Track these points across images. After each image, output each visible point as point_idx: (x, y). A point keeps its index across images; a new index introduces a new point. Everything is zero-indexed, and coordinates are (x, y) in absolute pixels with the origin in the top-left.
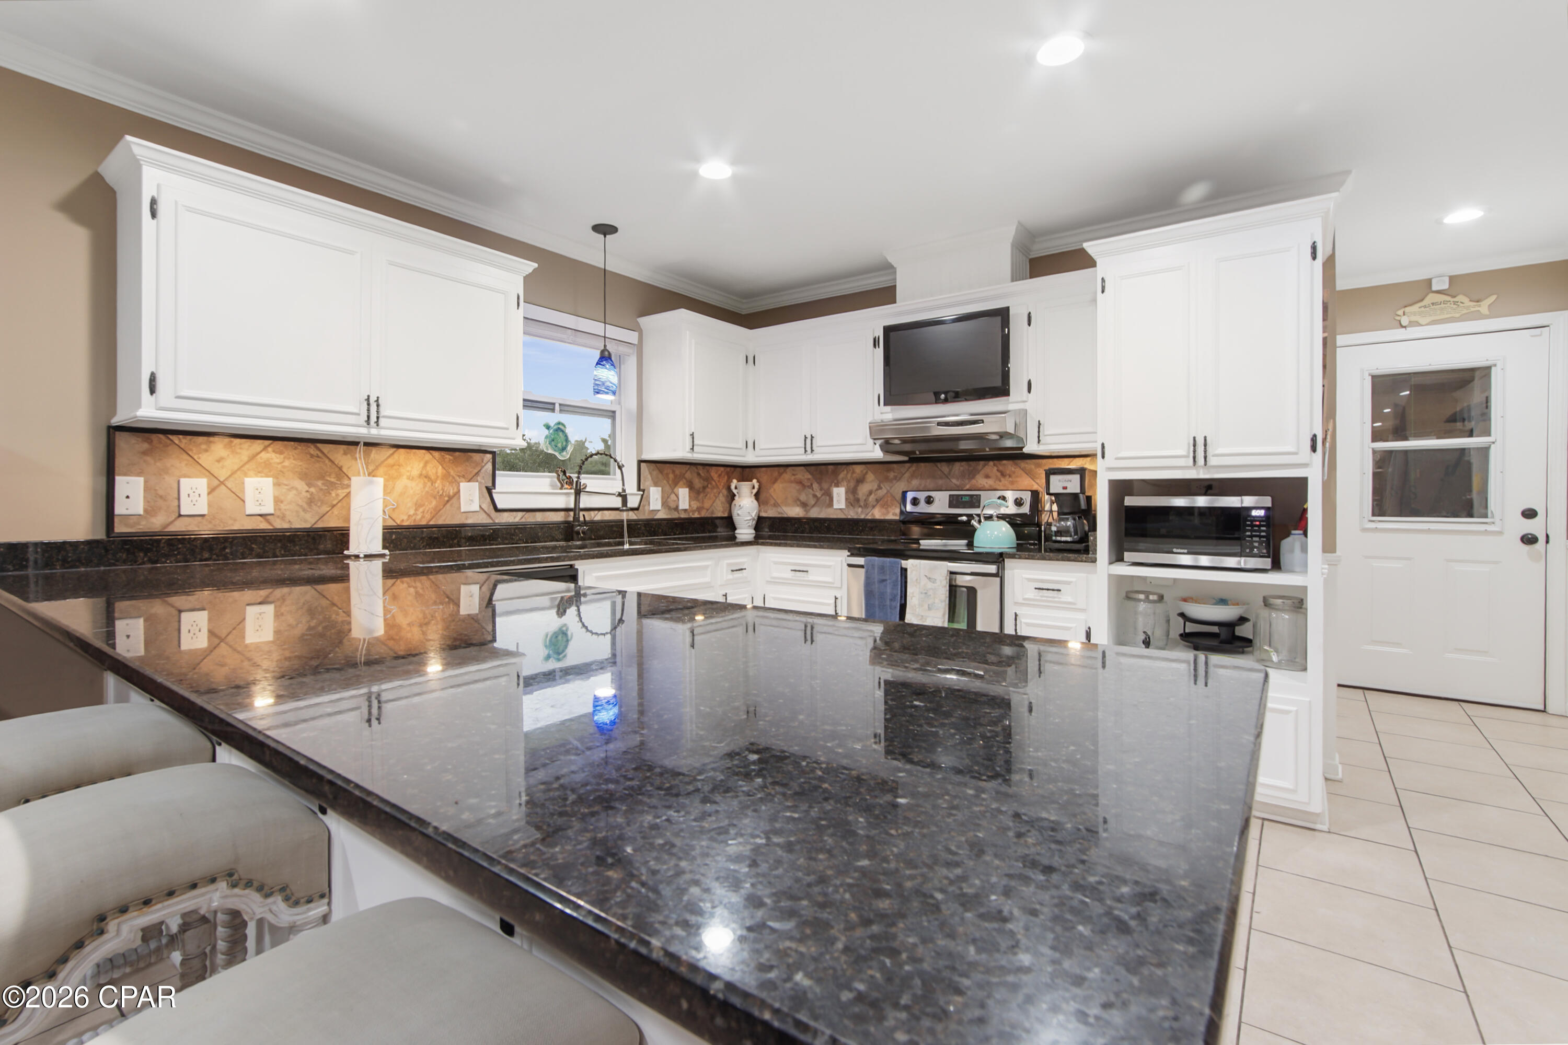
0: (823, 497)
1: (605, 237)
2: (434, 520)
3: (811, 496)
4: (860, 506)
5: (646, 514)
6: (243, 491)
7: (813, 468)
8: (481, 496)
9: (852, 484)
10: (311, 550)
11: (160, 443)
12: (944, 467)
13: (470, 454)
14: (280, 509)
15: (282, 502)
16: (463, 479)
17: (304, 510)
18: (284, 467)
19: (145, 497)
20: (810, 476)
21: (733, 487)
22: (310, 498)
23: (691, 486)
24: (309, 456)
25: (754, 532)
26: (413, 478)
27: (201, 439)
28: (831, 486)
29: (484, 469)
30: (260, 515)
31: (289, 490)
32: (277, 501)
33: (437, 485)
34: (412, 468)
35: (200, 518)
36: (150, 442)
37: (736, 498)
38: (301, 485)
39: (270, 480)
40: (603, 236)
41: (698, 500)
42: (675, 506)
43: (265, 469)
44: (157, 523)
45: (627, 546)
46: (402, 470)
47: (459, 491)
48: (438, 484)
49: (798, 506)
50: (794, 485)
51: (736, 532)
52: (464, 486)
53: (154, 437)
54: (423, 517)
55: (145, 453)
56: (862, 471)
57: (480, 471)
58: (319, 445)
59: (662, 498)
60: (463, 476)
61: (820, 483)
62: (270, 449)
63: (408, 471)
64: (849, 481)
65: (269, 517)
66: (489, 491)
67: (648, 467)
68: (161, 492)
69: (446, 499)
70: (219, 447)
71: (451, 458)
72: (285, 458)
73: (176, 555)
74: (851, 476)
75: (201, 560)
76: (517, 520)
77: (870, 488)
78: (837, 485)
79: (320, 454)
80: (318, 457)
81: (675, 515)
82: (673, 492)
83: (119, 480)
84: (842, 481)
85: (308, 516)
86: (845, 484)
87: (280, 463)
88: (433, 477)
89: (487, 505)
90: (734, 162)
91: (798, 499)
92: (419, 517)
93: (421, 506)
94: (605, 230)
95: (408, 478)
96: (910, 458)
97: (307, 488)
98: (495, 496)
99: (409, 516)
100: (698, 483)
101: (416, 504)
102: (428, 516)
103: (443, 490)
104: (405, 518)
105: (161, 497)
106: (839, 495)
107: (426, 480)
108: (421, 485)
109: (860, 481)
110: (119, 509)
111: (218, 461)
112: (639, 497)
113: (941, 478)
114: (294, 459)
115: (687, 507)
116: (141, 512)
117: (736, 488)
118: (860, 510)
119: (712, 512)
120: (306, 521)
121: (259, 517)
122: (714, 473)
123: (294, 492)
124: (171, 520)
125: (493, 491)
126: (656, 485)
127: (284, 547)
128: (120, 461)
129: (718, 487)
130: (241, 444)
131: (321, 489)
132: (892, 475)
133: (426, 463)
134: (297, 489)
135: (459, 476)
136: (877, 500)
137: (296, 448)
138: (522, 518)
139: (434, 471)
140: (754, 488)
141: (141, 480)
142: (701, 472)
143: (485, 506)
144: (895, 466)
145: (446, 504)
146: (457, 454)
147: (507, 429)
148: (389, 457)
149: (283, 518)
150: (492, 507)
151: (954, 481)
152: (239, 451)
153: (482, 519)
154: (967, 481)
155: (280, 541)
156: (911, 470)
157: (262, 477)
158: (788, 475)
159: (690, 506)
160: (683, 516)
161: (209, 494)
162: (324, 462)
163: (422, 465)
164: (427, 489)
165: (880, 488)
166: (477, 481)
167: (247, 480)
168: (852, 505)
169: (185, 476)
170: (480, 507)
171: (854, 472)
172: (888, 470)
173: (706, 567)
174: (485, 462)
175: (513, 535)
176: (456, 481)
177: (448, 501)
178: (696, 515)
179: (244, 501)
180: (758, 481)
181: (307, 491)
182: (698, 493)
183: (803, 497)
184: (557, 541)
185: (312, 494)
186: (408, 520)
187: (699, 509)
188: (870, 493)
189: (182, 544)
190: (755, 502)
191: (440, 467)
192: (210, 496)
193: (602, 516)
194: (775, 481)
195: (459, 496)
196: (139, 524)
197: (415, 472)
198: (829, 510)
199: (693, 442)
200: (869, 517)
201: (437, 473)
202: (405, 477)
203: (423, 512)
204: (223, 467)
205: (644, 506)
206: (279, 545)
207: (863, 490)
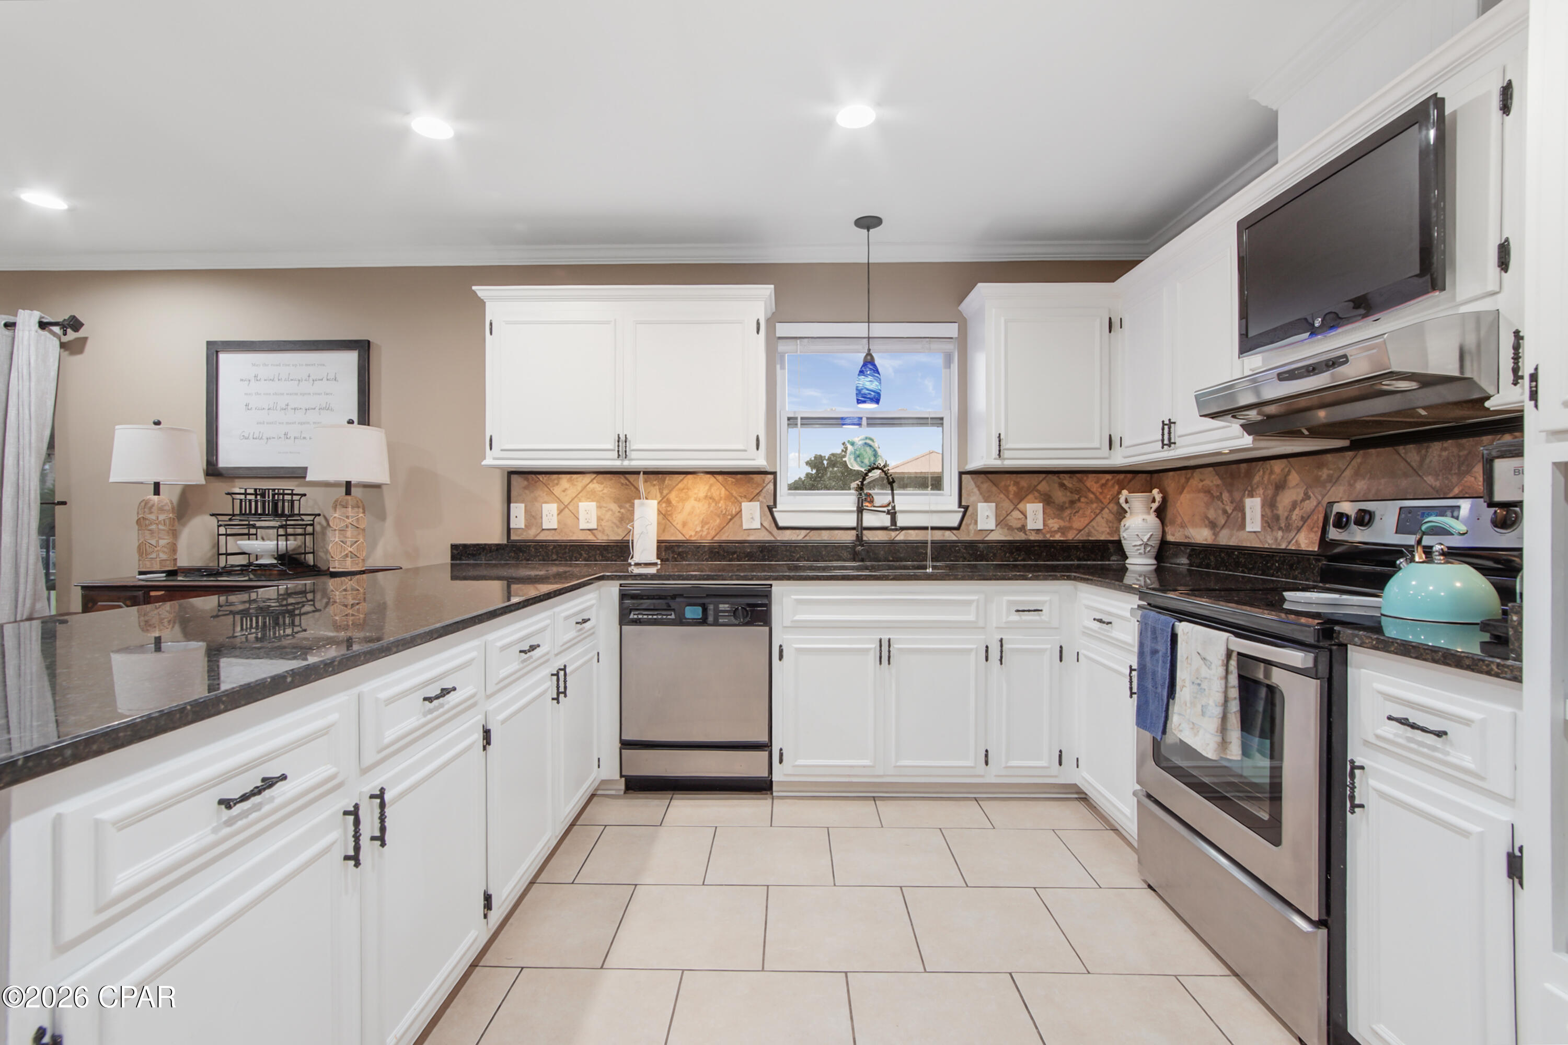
0: (1235, 513)
1: (868, 231)
2: (718, 536)
3: (1220, 512)
4: (1280, 528)
5: (972, 535)
6: (578, 512)
7: (1222, 468)
8: (762, 515)
9: (1270, 492)
10: (619, 557)
11: (533, 480)
12: (1411, 453)
13: (751, 476)
14: (601, 525)
15: (602, 520)
16: (745, 499)
17: (618, 527)
18: (604, 494)
19: (525, 517)
20: (1219, 482)
21: (1122, 501)
22: (621, 518)
23: (1047, 500)
24: (620, 485)
25: (1154, 562)
26: (700, 499)
27: (555, 476)
28: (1243, 496)
29: (765, 490)
30: (589, 530)
31: (607, 511)
32: (599, 519)
33: (720, 505)
34: (699, 490)
35: (553, 531)
36: (527, 480)
37: (1128, 515)
38: (614, 507)
39: (594, 504)
40: (866, 230)
41: (1062, 518)
42: (1019, 526)
43: (592, 496)
44: (531, 534)
45: (930, 570)
46: (690, 493)
47: (741, 510)
48: (722, 504)
49: (1206, 526)
50: (1202, 495)
51: (1127, 561)
52: (746, 505)
53: (530, 476)
54: (708, 533)
55: (526, 488)
56: (1282, 470)
57: (761, 491)
58: (627, 476)
59: (997, 516)
60: (745, 497)
61: (1230, 492)
62: (595, 481)
63: (695, 494)
64: (1266, 489)
65: (594, 531)
66: (770, 509)
67: (973, 479)
68: (533, 514)
69: (729, 517)
70: (564, 480)
71: (734, 480)
72: (604, 487)
73: (538, 556)
74: (1269, 478)
75: (552, 561)
76: (800, 538)
77: (1294, 497)
78: (1251, 496)
79: (628, 483)
80: (627, 485)
81: (1020, 536)
82: (1015, 508)
83: (512, 505)
84: (1258, 487)
85: (620, 531)
86: (1261, 491)
87: (602, 491)
88: (717, 499)
89: (768, 523)
90: (879, 103)
91: (1207, 518)
92: (705, 533)
93: (707, 523)
94: (868, 223)
95: (696, 500)
96: (1351, 441)
97: (619, 510)
98: (776, 514)
99: (696, 532)
100: (1060, 496)
101: (702, 522)
102: (713, 533)
103: (726, 509)
104: (693, 534)
105: (533, 517)
106: (1254, 506)
107: (711, 501)
108: (706, 506)
109: (1280, 486)
110: (512, 526)
111: (564, 491)
112: (960, 515)
113: (1406, 475)
114: (610, 488)
115: (1040, 526)
116: (523, 527)
117: (1127, 502)
118: (1280, 534)
119: (1089, 534)
120: (618, 535)
121: (588, 531)
122: (1091, 482)
123: (610, 513)
124: (538, 532)
125: (774, 509)
126: (986, 500)
127: (602, 555)
128: (513, 494)
129: (1098, 500)
130: (577, 478)
131: (629, 510)
132: (1324, 473)
133: (711, 486)
134: (612, 510)
135: (741, 496)
136: (1302, 517)
137: (611, 479)
138: (805, 536)
139: (718, 493)
140: (1154, 501)
141: (523, 505)
142: (1066, 482)
143: (766, 524)
144: (1329, 457)
145: (729, 522)
146: (739, 476)
147: (745, 451)
148: (680, 482)
149: (603, 532)
150: (773, 525)
151: (1430, 480)
152: (576, 483)
153: (764, 536)
154: (1454, 479)
155: (599, 549)
156: (1354, 463)
157: (590, 502)
158: (1195, 481)
159: (1044, 525)
160: (1033, 537)
161: (558, 514)
162: (631, 489)
163: (707, 487)
164: (711, 509)
165: (1307, 497)
166: (759, 501)
167: (580, 504)
168: (1269, 526)
169: (546, 502)
170: (762, 524)
171: (1272, 472)
172: (1320, 466)
173: (969, 603)
174: (766, 482)
175: (794, 552)
176: (738, 501)
177: (731, 520)
178: (1058, 537)
179: (578, 519)
180: (1161, 491)
181: (619, 512)
182: (1062, 508)
183: (1211, 514)
184: (845, 560)
185: (622, 514)
186: (695, 535)
187: (1061, 530)
188: (1294, 505)
189: (542, 548)
190: (1157, 521)
191: (723, 489)
192: (559, 516)
193: (905, 536)
194: (1181, 490)
195: (741, 515)
196: (522, 534)
197: (702, 494)
198: (1241, 533)
199: (1000, 446)
200: (1292, 547)
201: (720, 494)
202: (693, 499)
203: (708, 529)
204: (566, 495)
205: (968, 525)
206: (598, 552)
207: (1285, 499)
